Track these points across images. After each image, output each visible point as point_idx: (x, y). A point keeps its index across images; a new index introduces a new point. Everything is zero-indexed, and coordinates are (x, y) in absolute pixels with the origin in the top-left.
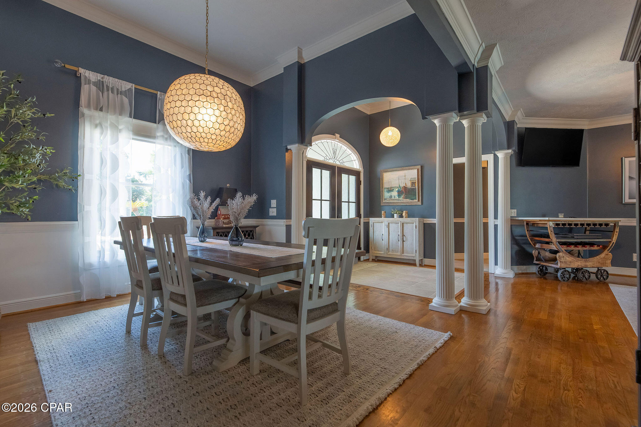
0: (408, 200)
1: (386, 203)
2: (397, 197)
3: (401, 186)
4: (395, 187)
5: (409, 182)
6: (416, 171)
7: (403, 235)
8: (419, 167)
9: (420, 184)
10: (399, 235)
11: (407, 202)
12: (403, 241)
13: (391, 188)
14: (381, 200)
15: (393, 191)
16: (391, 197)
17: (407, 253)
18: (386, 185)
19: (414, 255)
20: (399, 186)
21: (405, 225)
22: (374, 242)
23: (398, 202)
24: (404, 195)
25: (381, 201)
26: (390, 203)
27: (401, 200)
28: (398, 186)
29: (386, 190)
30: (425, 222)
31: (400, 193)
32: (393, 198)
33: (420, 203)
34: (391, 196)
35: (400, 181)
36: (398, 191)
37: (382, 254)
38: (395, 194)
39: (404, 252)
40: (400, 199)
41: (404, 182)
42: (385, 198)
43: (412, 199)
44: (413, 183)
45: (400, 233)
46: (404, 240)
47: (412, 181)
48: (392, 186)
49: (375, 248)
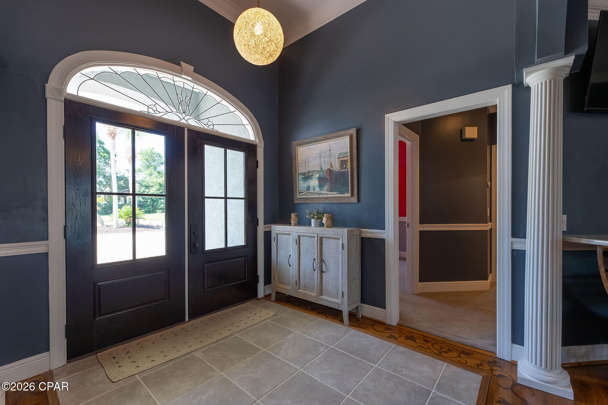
0: (335, 194)
1: (301, 198)
2: (318, 189)
3: (323, 169)
4: (314, 171)
5: (337, 160)
6: (347, 139)
7: (322, 261)
8: (353, 131)
9: (355, 164)
10: (315, 259)
11: (333, 197)
12: (322, 272)
13: (309, 172)
14: (294, 193)
15: (312, 178)
16: (308, 188)
17: (328, 295)
18: (301, 169)
19: (339, 301)
20: (321, 168)
21: (325, 241)
22: (279, 268)
23: (320, 198)
24: (328, 184)
25: (295, 196)
26: (308, 199)
27: (323, 194)
28: (319, 169)
29: (301, 177)
30: (363, 235)
31: (322, 181)
32: (311, 190)
33: (354, 200)
34: (309, 186)
35: (322, 160)
36: (320, 179)
37: (289, 290)
38: (314, 183)
39: (324, 292)
40: (324, 192)
41: (329, 162)
42: (301, 190)
43: (342, 193)
44: (343, 163)
45: (316, 255)
46: (324, 269)
47: (342, 159)
48: (310, 170)
49: (279, 278)
